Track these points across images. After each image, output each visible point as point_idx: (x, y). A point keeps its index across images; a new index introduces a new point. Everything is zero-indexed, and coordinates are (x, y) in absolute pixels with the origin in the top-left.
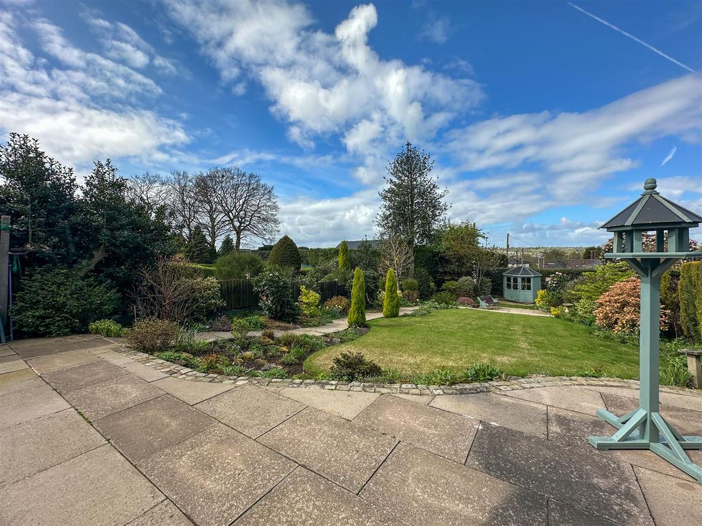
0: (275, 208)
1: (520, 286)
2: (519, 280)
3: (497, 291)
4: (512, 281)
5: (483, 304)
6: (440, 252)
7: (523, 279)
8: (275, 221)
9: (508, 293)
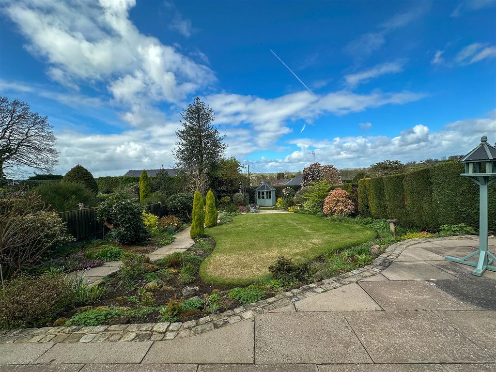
0: (51, 138)
1: (265, 197)
2: (265, 193)
3: (252, 201)
4: (261, 194)
5: (252, 209)
6: (218, 177)
7: (267, 192)
8: (51, 151)
9: (259, 201)
